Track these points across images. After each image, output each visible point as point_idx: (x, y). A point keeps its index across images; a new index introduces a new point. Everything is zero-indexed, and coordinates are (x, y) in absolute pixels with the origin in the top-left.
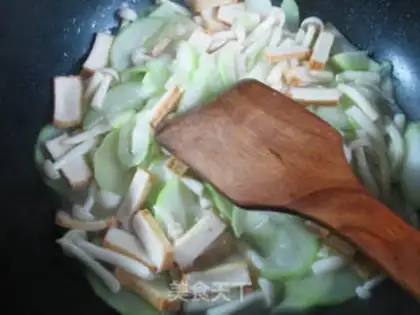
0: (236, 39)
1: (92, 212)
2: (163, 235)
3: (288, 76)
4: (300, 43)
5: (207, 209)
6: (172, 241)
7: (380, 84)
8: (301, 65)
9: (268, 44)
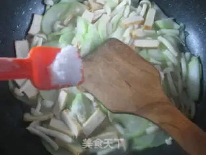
0: (106, 13)
1: (40, 111)
2: (77, 122)
3: (134, 34)
4: (139, 15)
5: (96, 107)
6: (81, 124)
7: (179, 36)
8: (139, 27)
9: (123, 16)
